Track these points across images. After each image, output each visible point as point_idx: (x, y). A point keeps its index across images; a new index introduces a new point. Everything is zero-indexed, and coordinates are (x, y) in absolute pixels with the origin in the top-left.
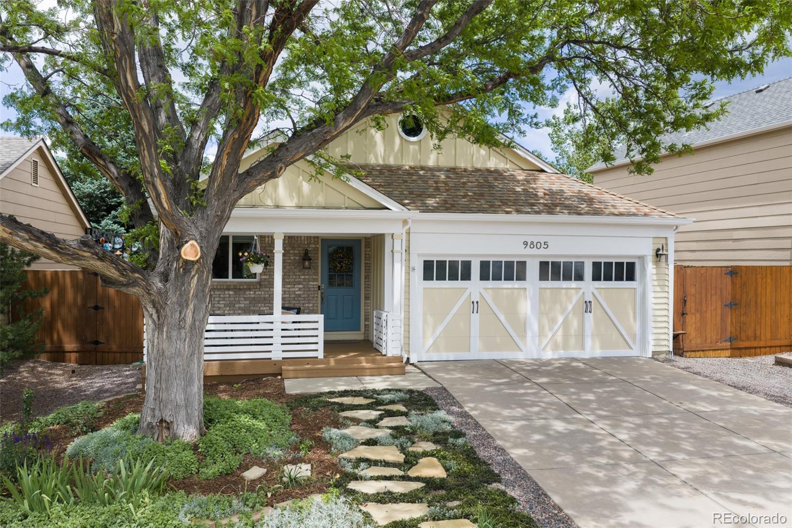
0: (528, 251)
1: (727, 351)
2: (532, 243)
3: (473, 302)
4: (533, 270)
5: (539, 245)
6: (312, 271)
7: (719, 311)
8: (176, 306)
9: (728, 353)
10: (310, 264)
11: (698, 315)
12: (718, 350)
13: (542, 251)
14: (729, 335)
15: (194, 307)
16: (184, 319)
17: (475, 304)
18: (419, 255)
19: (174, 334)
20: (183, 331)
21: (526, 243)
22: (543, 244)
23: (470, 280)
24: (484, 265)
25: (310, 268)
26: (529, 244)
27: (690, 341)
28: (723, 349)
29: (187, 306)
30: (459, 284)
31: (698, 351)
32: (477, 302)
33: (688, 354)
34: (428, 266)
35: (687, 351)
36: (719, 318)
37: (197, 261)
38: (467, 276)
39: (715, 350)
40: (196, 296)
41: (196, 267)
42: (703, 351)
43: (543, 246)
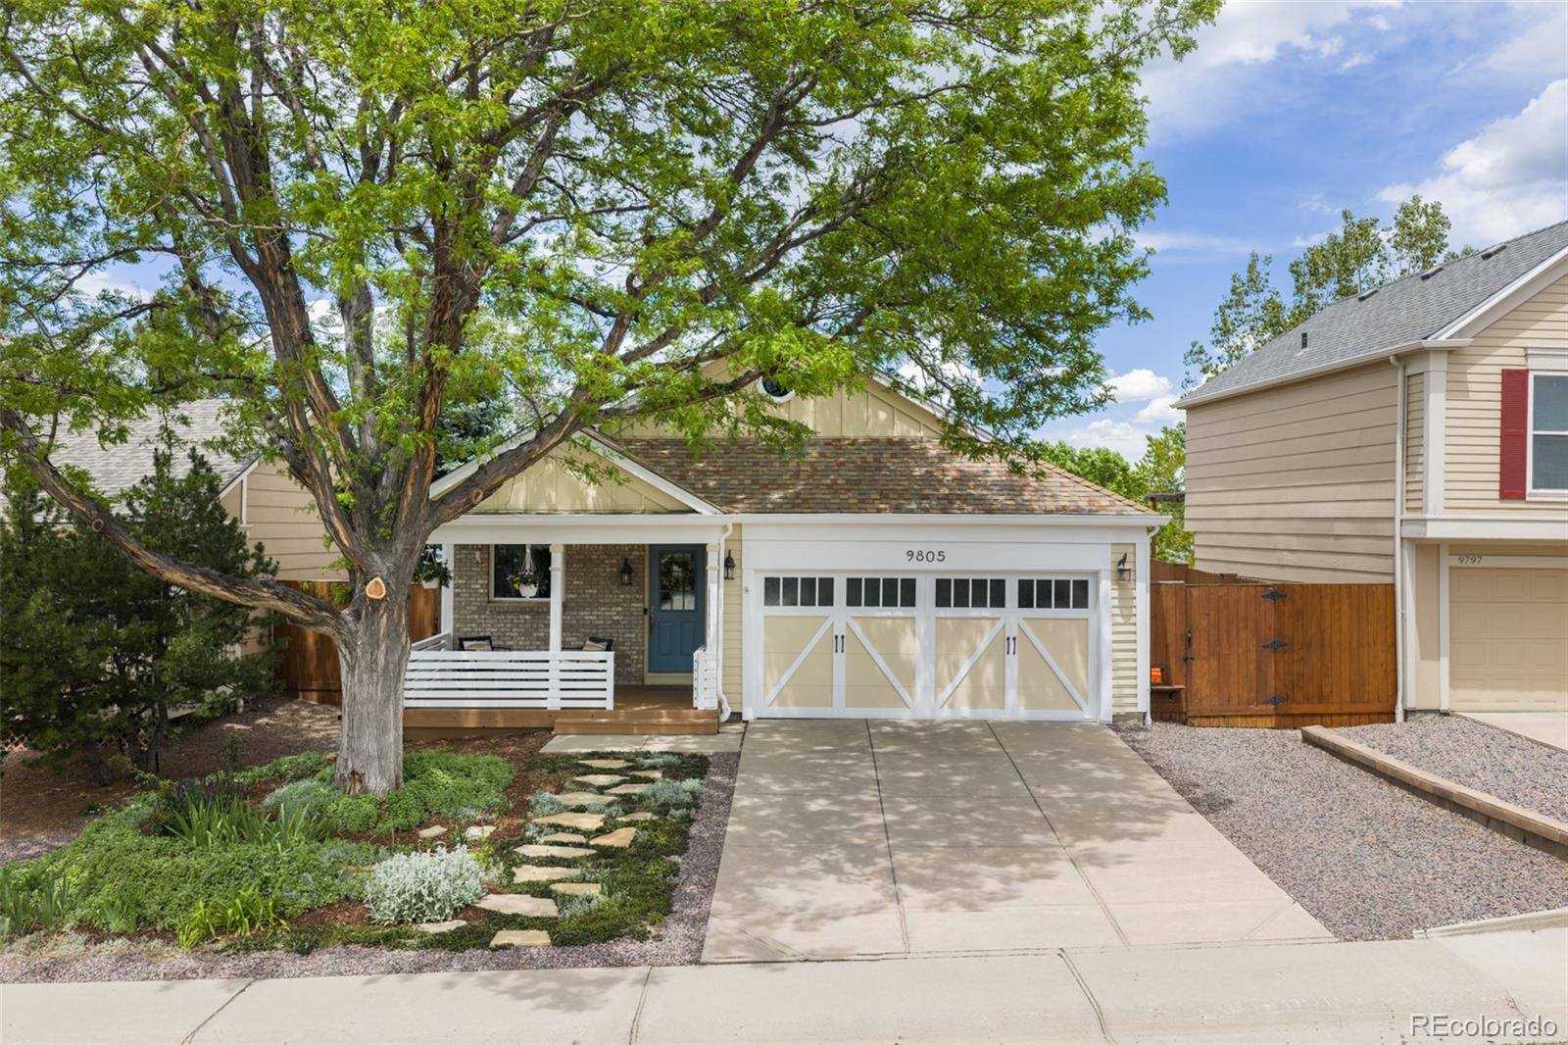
0: (915, 565)
1: (1269, 719)
2: (920, 553)
3: (837, 637)
4: (926, 591)
5: (930, 556)
6: (634, 589)
7: (1253, 656)
8: (367, 647)
9: (1273, 721)
10: (630, 577)
11: (1214, 662)
12: (1251, 716)
13: (936, 565)
14: (1271, 692)
15: (387, 647)
16: (376, 661)
17: (840, 639)
18: (757, 571)
19: (365, 677)
20: (375, 674)
21: (910, 554)
22: (936, 554)
23: (832, 604)
24: (853, 585)
25: (630, 584)
26: (915, 554)
27: (1200, 701)
28: (1261, 716)
29: (378, 646)
30: (817, 610)
31: (1215, 717)
32: (843, 637)
33: (1196, 722)
34: (771, 585)
35: (1195, 717)
36: (1252, 666)
37: (383, 599)
38: (827, 600)
39: (1246, 716)
40: (387, 635)
41: (383, 605)
42: (1224, 717)
43: (936, 557)
